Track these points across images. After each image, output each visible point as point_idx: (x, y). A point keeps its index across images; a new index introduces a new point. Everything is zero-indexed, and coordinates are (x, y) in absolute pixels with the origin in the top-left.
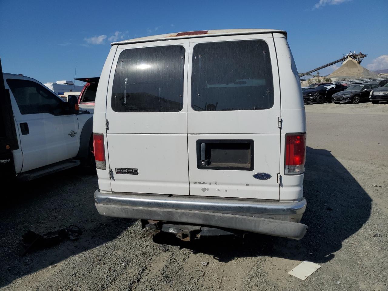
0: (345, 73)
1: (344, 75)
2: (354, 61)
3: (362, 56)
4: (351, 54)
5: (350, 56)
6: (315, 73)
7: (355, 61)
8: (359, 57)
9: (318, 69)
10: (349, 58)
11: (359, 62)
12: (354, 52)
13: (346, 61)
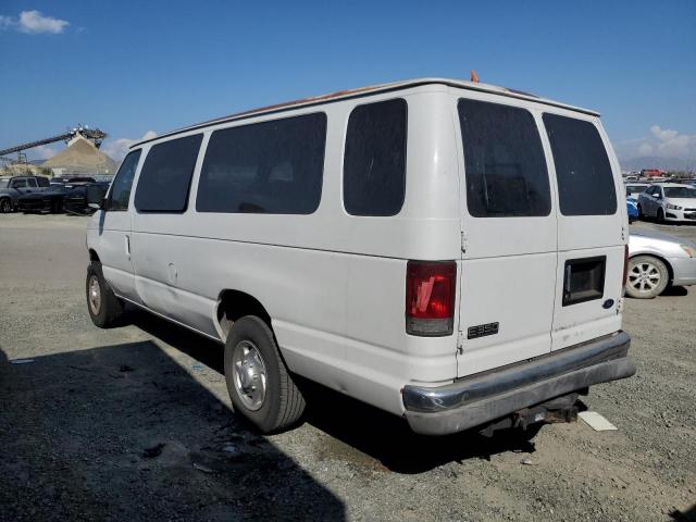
0: (75, 161)
1: (75, 164)
2: (88, 141)
3: (102, 135)
4: (81, 129)
5: (81, 132)
6: (14, 156)
7: (90, 142)
8: (96, 136)
9: (19, 149)
10: (79, 137)
11: (98, 145)
12: (87, 127)
13: (74, 140)
